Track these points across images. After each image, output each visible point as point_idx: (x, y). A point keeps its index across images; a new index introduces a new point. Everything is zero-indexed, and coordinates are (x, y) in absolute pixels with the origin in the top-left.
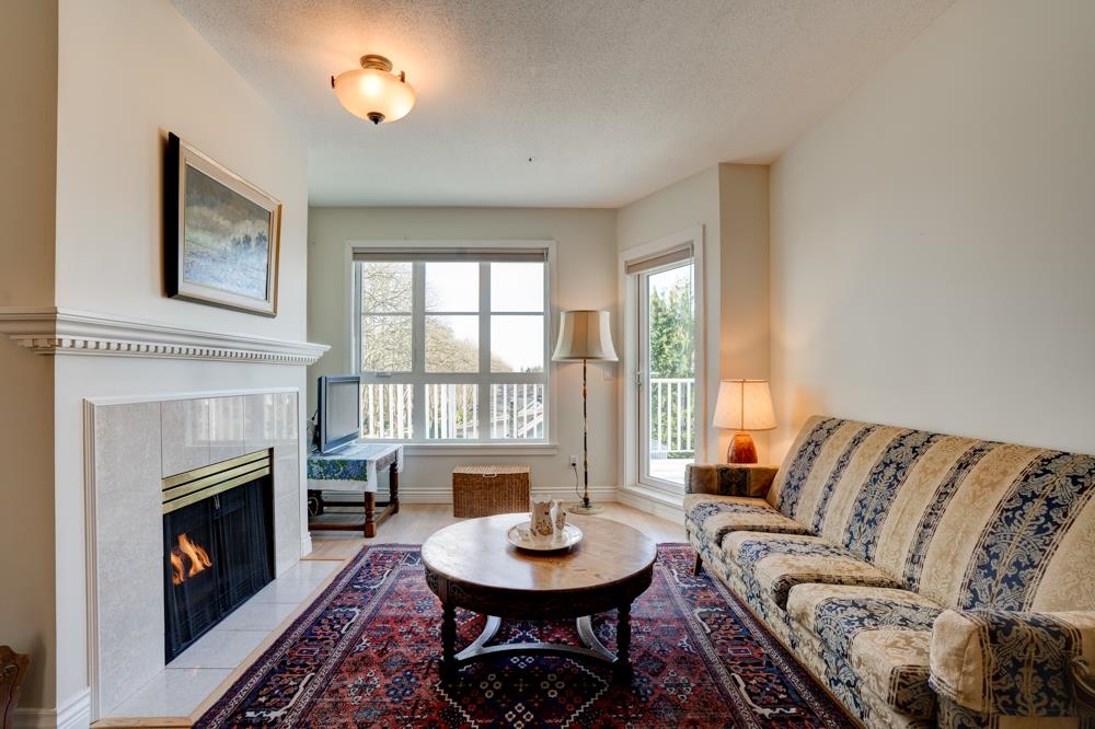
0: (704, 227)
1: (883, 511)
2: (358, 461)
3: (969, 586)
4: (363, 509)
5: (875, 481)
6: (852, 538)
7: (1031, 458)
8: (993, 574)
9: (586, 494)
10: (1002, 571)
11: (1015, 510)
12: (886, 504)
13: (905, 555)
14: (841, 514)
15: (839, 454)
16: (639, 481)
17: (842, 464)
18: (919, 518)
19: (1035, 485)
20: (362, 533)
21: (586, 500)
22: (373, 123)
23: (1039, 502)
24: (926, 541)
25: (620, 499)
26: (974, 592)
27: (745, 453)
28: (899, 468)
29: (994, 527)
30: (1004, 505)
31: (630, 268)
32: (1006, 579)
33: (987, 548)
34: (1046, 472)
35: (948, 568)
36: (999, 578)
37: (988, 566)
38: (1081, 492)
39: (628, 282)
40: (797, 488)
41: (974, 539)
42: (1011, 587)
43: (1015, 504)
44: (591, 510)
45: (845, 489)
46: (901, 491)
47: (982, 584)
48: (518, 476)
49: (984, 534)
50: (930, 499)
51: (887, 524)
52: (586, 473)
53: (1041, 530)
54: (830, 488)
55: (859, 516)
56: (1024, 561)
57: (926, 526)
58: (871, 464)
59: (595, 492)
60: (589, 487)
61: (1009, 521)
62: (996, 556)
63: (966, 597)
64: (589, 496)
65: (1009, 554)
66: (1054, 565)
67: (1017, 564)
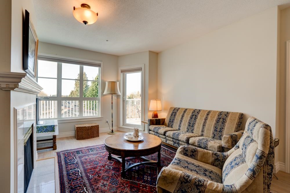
0: (145, 65)
1: (194, 124)
2: (52, 126)
3: (213, 133)
4: (52, 141)
5: (191, 119)
6: (188, 130)
7: (218, 113)
8: (217, 131)
9: (112, 129)
10: (218, 130)
11: (218, 121)
12: (195, 123)
13: (200, 131)
14: (185, 125)
15: (181, 114)
16: (123, 125)
17: (183, 116)
18: (202, 124)
19: (220, 116)
20: (52, 149)
21: (112, 131)
22: (84, 24)
23: (221, 119)
24: (204, 128)
25: (119, 130)
26: (214, 134)
27: (156, 116)
28: (196, 116)
29: (216, 124)
30: (216, 120)
31: (122, 71)
32: (219, 131)
33: (215, 127)
34: (221, 114)
35: (209, 131)
36: (218, 131)
37: (216, 130)
38: (227, 117)
39: (121, 75)
40: (172, 122)
41: (213, 126)
42: (220, 132)
43: (218, 120)
44: (113, 133)
45: (185, 121)
46: (197, 120)
47: (215, 133)
48: (96, 126)
49: (214, 125)
50: (203, 121)
51: (196, 126)
52: (112, 124)
53: (223, 123)
54: (181, 121)
55: (189, 125)
56: (221, 128)
57: (204, 125)
58: (189, 116)
59: (115, 128)
60: (113, 127)
61: (218, 122)
62: (217, 128)
63: (213, 135)
64: (113, 130)
65: (219, 128)
66: (226, 128)
67: (220, 129)
